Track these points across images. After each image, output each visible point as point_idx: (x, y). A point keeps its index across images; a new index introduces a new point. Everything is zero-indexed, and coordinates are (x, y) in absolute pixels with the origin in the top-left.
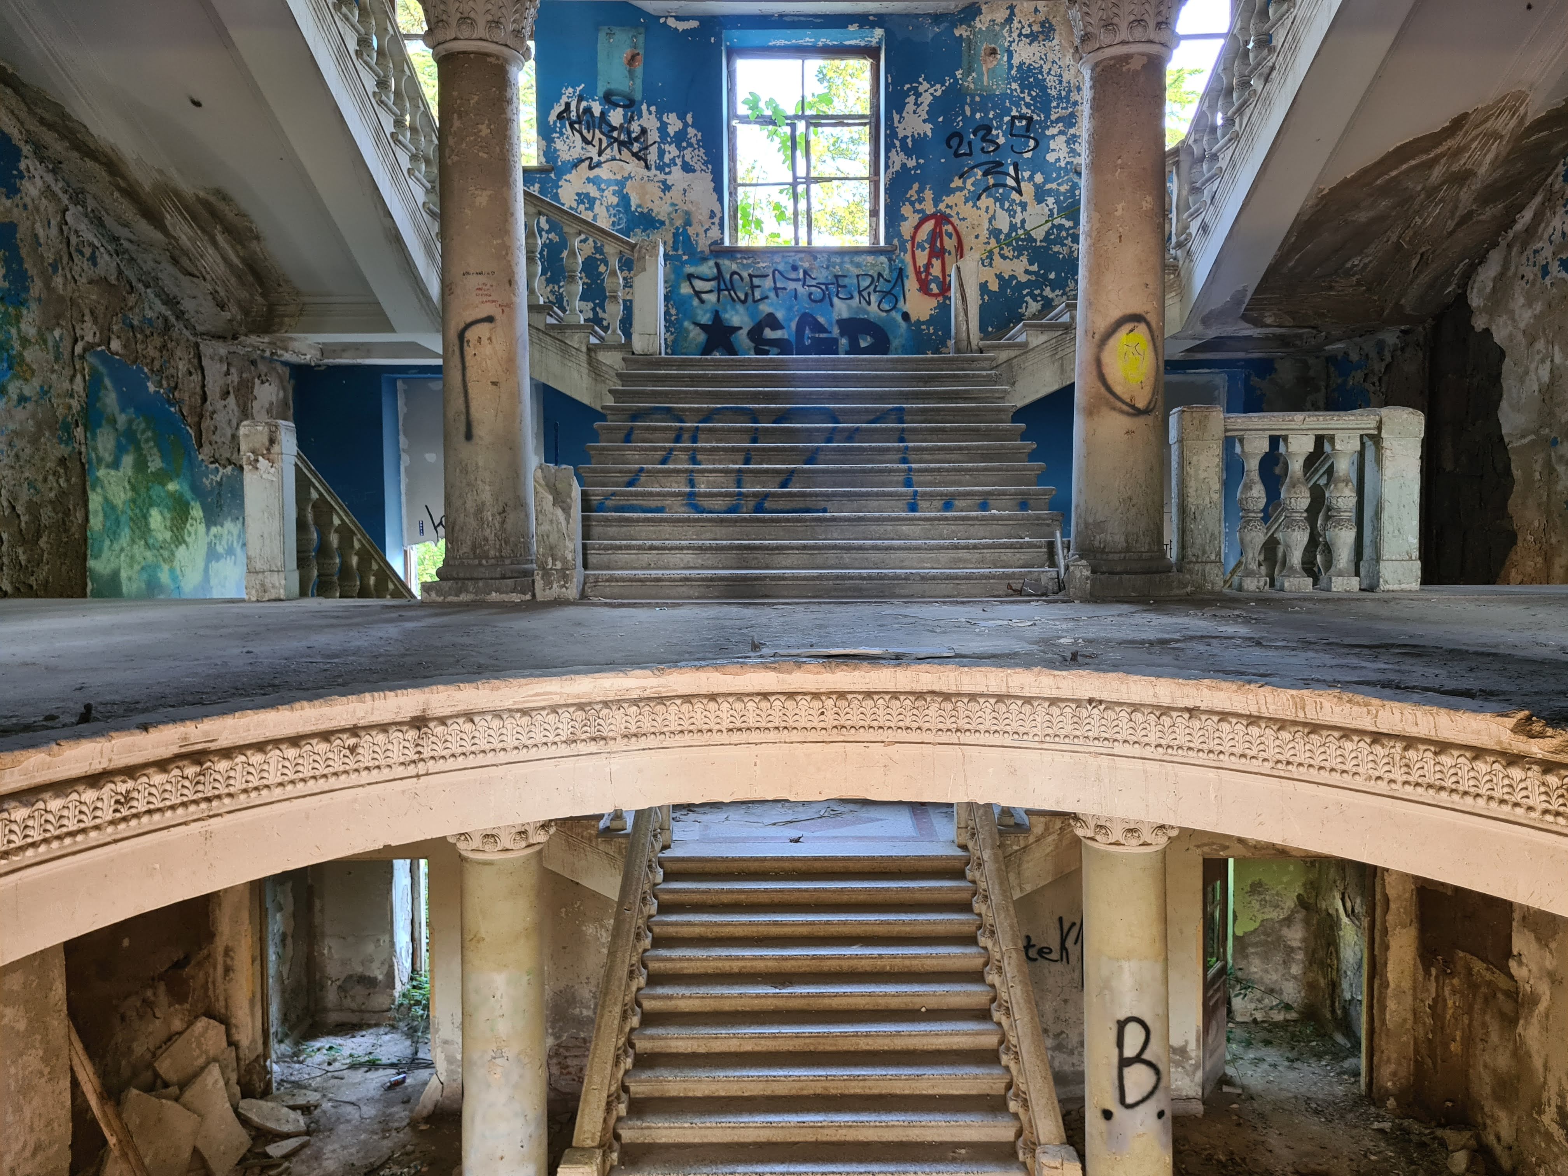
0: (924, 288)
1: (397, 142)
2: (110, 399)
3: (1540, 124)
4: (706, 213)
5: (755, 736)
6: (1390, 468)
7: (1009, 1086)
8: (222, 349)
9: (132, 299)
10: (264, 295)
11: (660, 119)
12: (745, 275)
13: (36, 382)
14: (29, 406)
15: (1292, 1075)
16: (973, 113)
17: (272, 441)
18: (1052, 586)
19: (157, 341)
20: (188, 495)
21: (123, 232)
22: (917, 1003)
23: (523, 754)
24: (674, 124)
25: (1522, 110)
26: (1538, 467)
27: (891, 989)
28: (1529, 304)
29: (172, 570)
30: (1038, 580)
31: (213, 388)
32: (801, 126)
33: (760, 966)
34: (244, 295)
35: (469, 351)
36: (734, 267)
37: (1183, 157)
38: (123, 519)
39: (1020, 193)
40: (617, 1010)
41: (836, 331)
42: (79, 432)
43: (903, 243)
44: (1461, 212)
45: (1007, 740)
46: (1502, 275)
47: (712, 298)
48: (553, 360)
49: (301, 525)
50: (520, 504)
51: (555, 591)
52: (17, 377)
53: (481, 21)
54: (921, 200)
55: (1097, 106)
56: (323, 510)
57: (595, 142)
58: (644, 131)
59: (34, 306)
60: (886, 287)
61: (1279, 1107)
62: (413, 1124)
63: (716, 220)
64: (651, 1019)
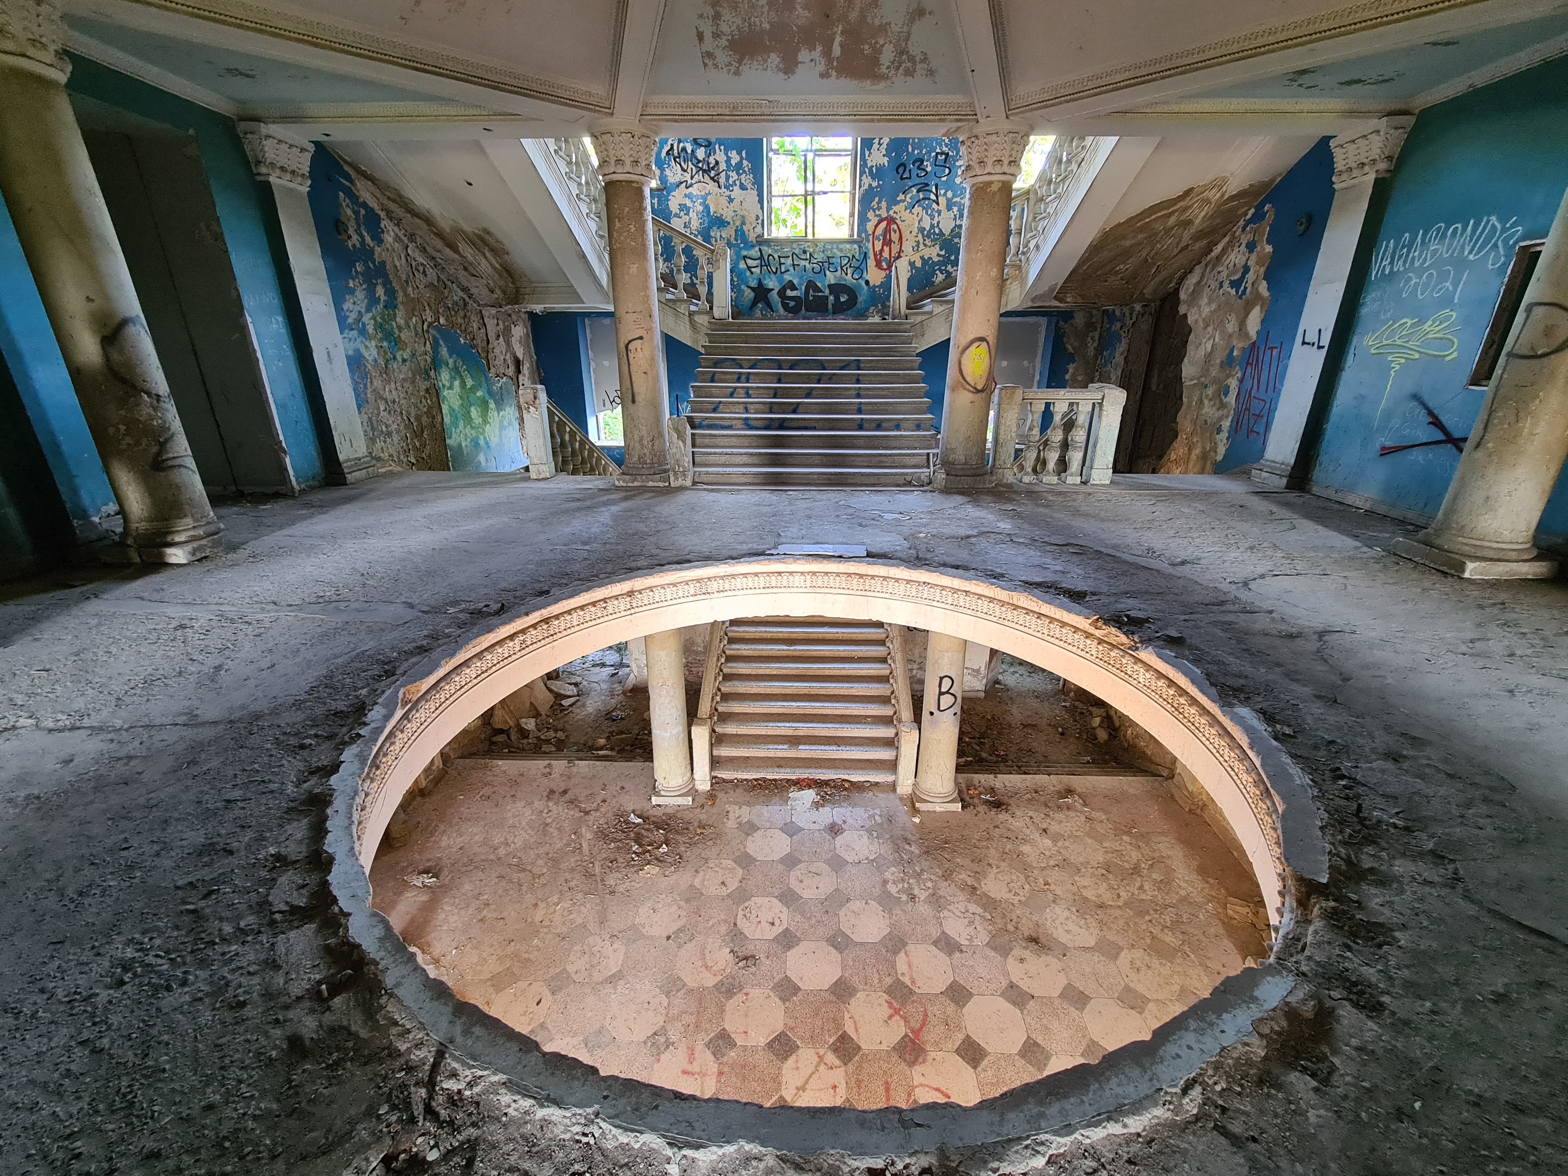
0: (878, 265)
1: (580, 199)
2: (444, 351)
3: (1232, 198)
4: (754, 217)
5: (775, 590)
6: (1105, 421)
7: (893, 693)
8: (493, 311)
9: (446, 291)
10: (513, 283)
11: (726, 154)
12: (776, 256)
13: (408, 350)
14: (408, 364)
15: (1029, 679)
16: (913, 151)
17: (535, 398)
18: (926, 480)
19: (462, 313)
20: (487, 397)
21: (435, 254)
22: (853, 654)
23: (674, 602)
24: (735, 158)
25: (1224, 188)
26: (1195, 399)
27: (841, 648)
28: (1209, 304)
29: (485, 438)
30: (919, 478)
31: (492, 336)
32: (810, 156)
33: (781, 636)
34: (502, 283)
35: (631, 356)
36: (770, 251)
37: (1031, 196)
38: (459, 416)
39: (938, 204)
40: (715, 659)
41: (827, 292)
42: (432, 372)
43: (867, 236)
44: (1182, 245)
45: (887, 596)
46: (1199, 283)
47: (757, 271)
48: (671, 320)
49: (552, 436)
50: (661, 435)
51: (680, 482)
52: (399, 349)
53: (628, 162)
54: (879, 208)
55: (971, 213)
56: (561, 425)
57: (689, 170)
58: (717, 163)
59: (401, 307)
60: (857, 264)
61: (1019, 694)
62: (624, 693)
63: (760, 221)
64: (730, 659)
